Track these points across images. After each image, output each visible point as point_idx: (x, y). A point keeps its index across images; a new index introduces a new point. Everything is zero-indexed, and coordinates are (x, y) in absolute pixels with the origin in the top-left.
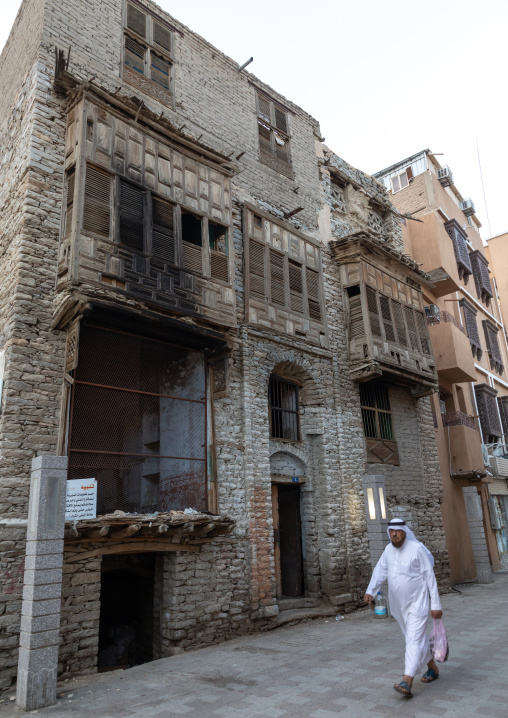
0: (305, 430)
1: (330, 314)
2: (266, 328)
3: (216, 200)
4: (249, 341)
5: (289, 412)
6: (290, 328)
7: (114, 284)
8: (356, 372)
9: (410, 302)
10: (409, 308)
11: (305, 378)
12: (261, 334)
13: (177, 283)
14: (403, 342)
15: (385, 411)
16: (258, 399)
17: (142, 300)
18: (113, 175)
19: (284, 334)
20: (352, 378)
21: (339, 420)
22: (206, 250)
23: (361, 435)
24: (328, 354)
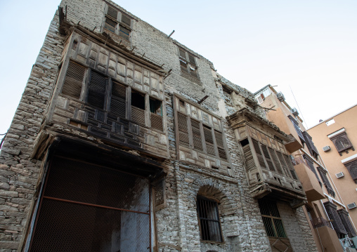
0: (226, 234)
1: (232, 157)
2: (192, 164)
3: (154, 87)
4: (181, 172)
5: (213, 221)
6: (208, 164)
7: (79, 126)
8: (254, 192)
9: (279, 149)
10: (279, 153)
11: (221, 197)
12: (188, 167)
13: (126, 129)
14: (280, 172)
15: (277, 218)
16: (189, 211)
17: (100, 137)
18: (87, 68)
19: (204, 168)
20: (252, 195)
21: (249, 225)
22: (148, 112)
23: (264, 235)
24: (234, 180)
